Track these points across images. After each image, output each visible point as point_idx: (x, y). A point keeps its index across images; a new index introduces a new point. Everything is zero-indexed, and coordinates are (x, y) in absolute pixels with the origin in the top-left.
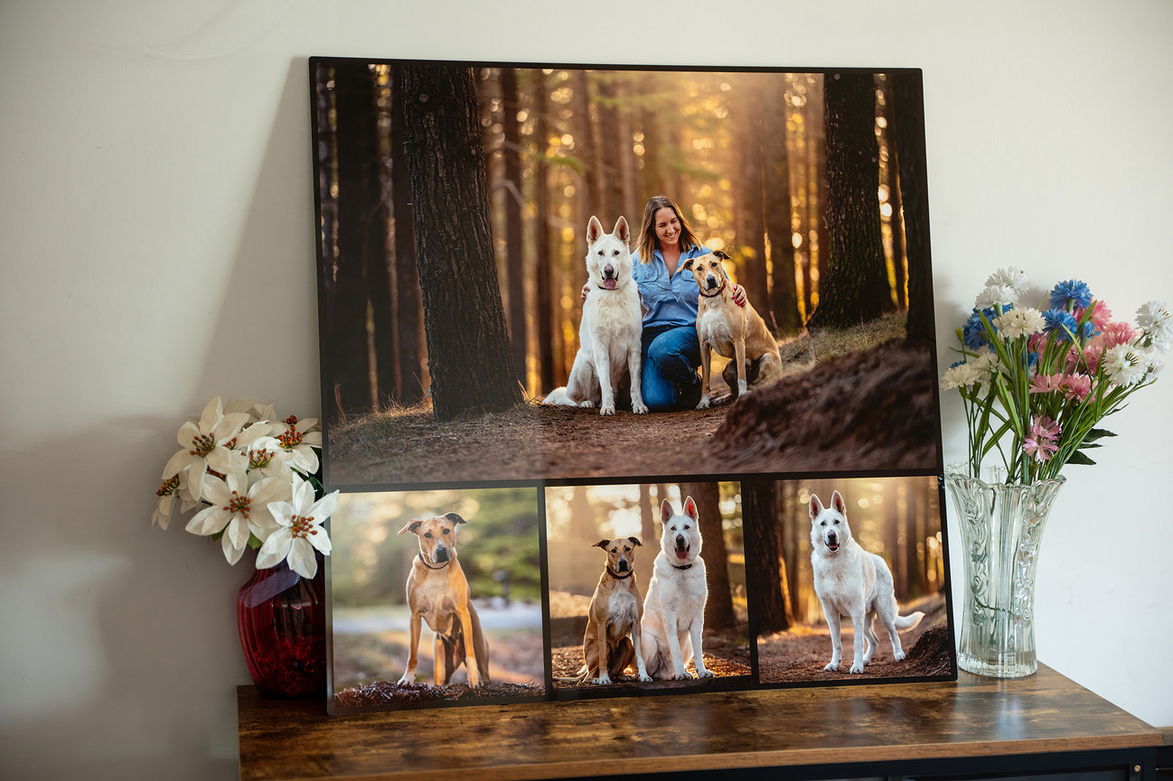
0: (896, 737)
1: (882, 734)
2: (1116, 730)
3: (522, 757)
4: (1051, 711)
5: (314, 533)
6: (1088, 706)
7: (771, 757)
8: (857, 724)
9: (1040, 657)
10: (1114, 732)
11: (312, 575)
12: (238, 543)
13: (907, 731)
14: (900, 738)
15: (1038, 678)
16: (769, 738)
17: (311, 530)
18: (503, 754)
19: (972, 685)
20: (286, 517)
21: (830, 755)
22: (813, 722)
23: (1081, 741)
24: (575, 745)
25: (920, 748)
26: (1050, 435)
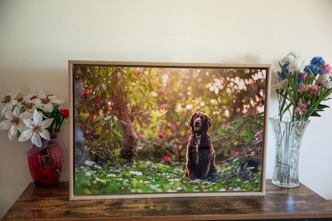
0: (246, 211)
1: (241, 209)
2: (327, 210)
3: (107, 214)
4: (303, 202)
5: (41, 132)
6: (317, 200)
7: (198, 217)
8: (233, 205)
9: (300, 181)
10: (327, 212)
11: (40, 146)
12: (13, 134)
13: (250, 208)
14: (247, 211)
15: (299, 189)
16: (200, 209)
17: (40, 130)
18: (101, 212)
19: (276, 191)
20: (31, 125)
21: (220, 217)
22: (217, 204)
23: (314, 215)
24: (129, 210)
25: (254, 216)
26: (305, 106)
